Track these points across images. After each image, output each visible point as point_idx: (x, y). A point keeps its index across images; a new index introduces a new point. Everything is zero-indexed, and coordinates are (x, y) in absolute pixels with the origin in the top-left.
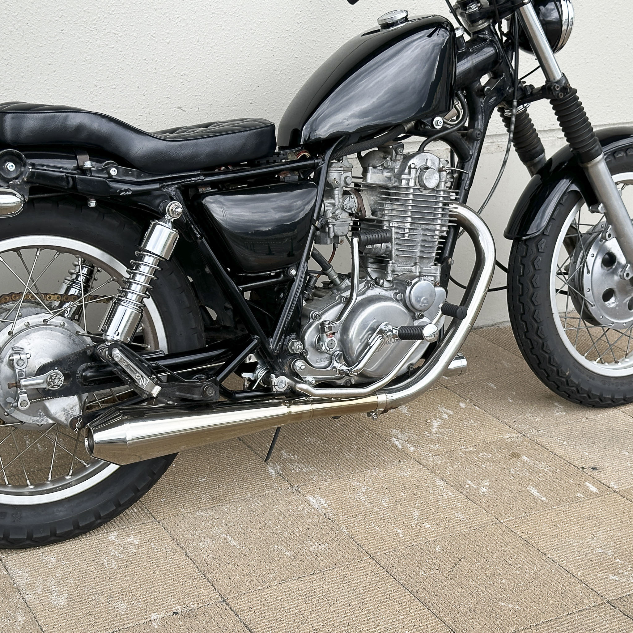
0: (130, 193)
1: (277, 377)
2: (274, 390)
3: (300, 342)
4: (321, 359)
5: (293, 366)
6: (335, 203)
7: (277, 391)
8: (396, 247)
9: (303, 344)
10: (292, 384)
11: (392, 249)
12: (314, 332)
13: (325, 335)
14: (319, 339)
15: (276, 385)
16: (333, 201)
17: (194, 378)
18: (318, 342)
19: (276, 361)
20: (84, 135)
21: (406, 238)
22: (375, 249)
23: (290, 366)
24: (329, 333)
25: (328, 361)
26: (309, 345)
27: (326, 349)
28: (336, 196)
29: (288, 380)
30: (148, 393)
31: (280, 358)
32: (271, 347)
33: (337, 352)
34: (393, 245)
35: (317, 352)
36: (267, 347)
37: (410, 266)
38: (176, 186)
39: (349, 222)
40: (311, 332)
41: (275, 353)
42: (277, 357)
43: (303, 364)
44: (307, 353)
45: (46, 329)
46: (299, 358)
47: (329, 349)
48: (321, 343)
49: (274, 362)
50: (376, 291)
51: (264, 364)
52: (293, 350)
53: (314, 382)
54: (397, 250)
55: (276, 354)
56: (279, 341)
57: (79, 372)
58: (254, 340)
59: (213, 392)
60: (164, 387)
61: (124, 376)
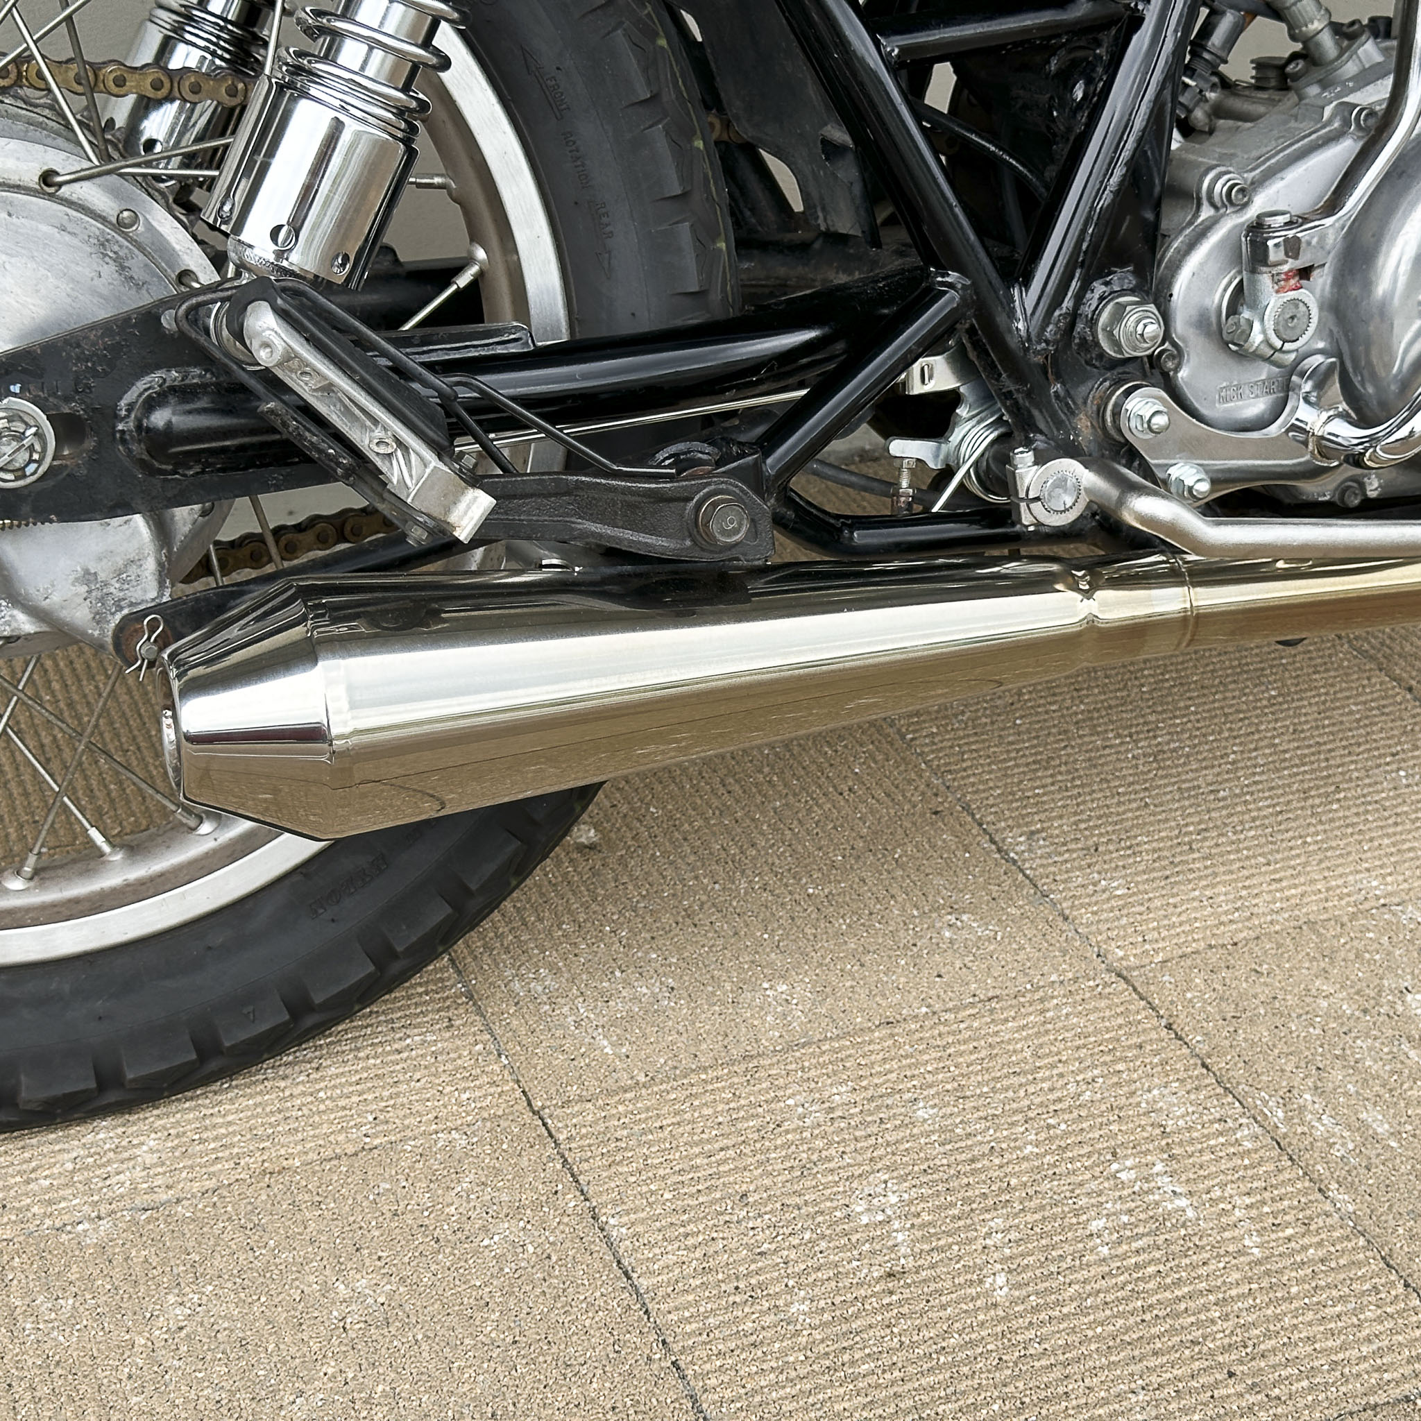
1: (1040, 460)
2: (1026, 519)
3: (1152, 308)
4: (1239, 387)
5: (1116, 414)
7: (1039, 524)
9: (1166, 317)
10: (1109, 499)
12: (1213, 267)
13: (1265, 280)
14: (1239, 297)
15: (1037, 499)
17: (660, 456)
18: (1233, 309)
19: (1037, 394)
23: (1100, 413)
24: (1286, 268)
25: (1270, 398)
26: (1190, 324)
27: (1267, 342)
29: (1089, 478)
30: (431, 523)
31: (1058, 377)
32: (1021, 325)
33: (1318, 359)
35: (1223, 357)
36: (1003, 327)
40: (1202, 265)
41: (1037, 353)
42: (1046, 373)
43: (1162, 408)
44: (1178, 355)
46: (1145, 377)
47: (1278, 344)
48: (1246, 314)
49: (1029, 395)
51: (987, 399)
52: (1116, 344)
53: (1204, 487)
55: (1039, 359)
56: (1057, 301)
57: (129, 411)
58: (945, 293)
59: (740, 525)
60: (514, 497)
61: (315, 439)
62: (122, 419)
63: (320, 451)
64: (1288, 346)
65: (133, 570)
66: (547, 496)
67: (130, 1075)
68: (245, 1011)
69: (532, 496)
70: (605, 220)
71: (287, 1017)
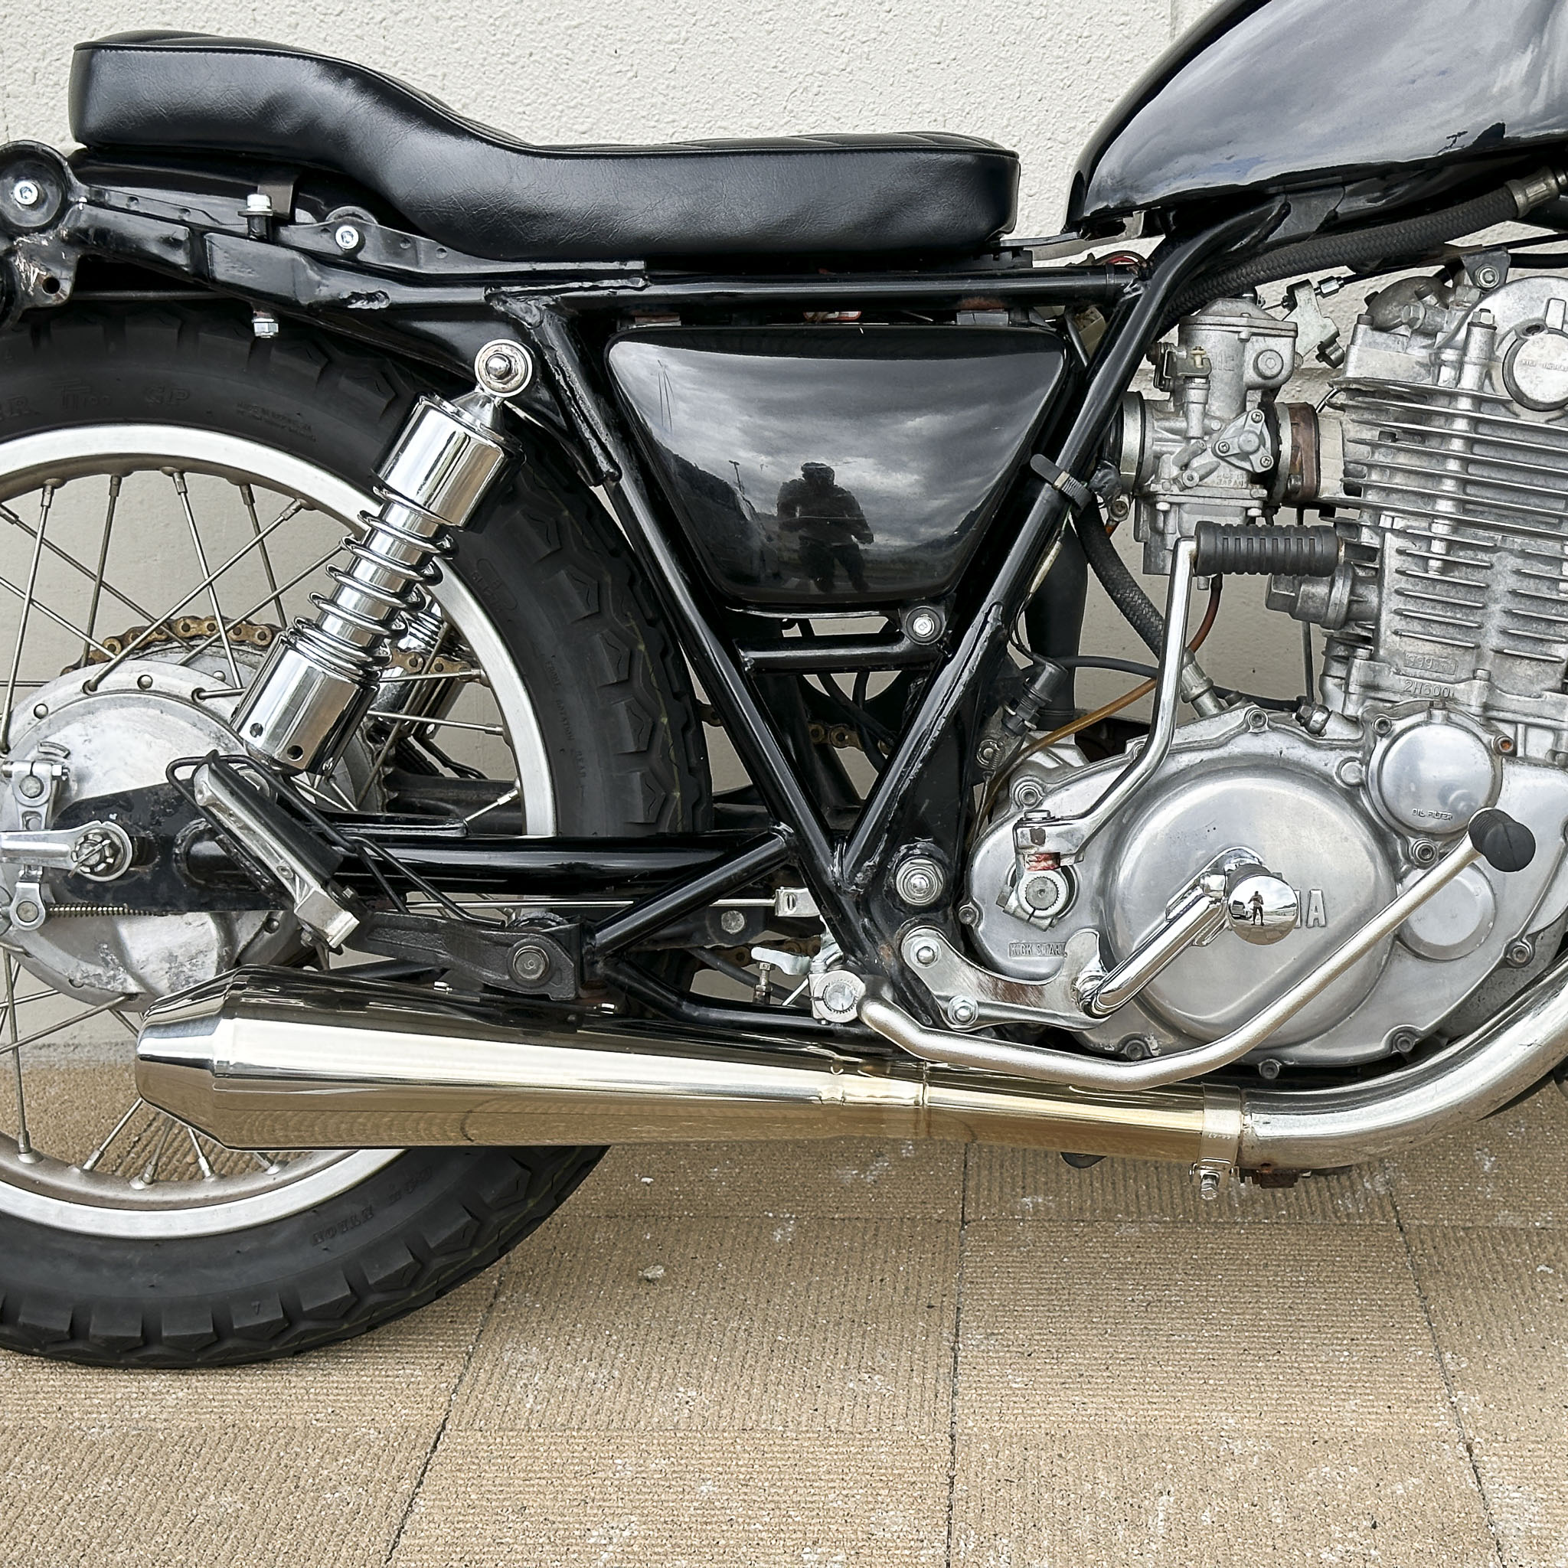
0: (384, 305)
2: (815, 1014)
4: (1027, 945)
5: (905, 947)
6: (1186, 431)
8: (1397, 603)
11: (1379, 610)
13: (1021, 859)
16: (1180, 424)
20: (284, 125)
21: (1432, 574)
22: (1304, 602)
23: (900, 945)
24: (1033, 852)
26: (984, 889)
27: (1022, 907)
28: (1192, 406)
30: (314, 932)
31: (867, 915)
32: (836, 870)
34: (1384, 595)
35: (1010, 918)
36: (821, 869)
37: (1452, 678)
38: (546, 299)
39: (1248, 504)
42: (858, 909)
43: (927, 944)
45: (147, 704)
47: (1031, 910)
50: (1270, 744)
52: (906, 894)
54: (1398, 612)
57: (182, 841)
58: (776, 837)
59: (538, 968)
60: (397, 928)
61: (248, 863)
62: (178, 846)
63: (252, 872)
64: (1037, 913)
65: (201, 958)
66: (423, 931)
67: (165, 1334)
68: (253, 1304)
69: (410, 929)
70: (581, 764)
71: (282, 1316)
